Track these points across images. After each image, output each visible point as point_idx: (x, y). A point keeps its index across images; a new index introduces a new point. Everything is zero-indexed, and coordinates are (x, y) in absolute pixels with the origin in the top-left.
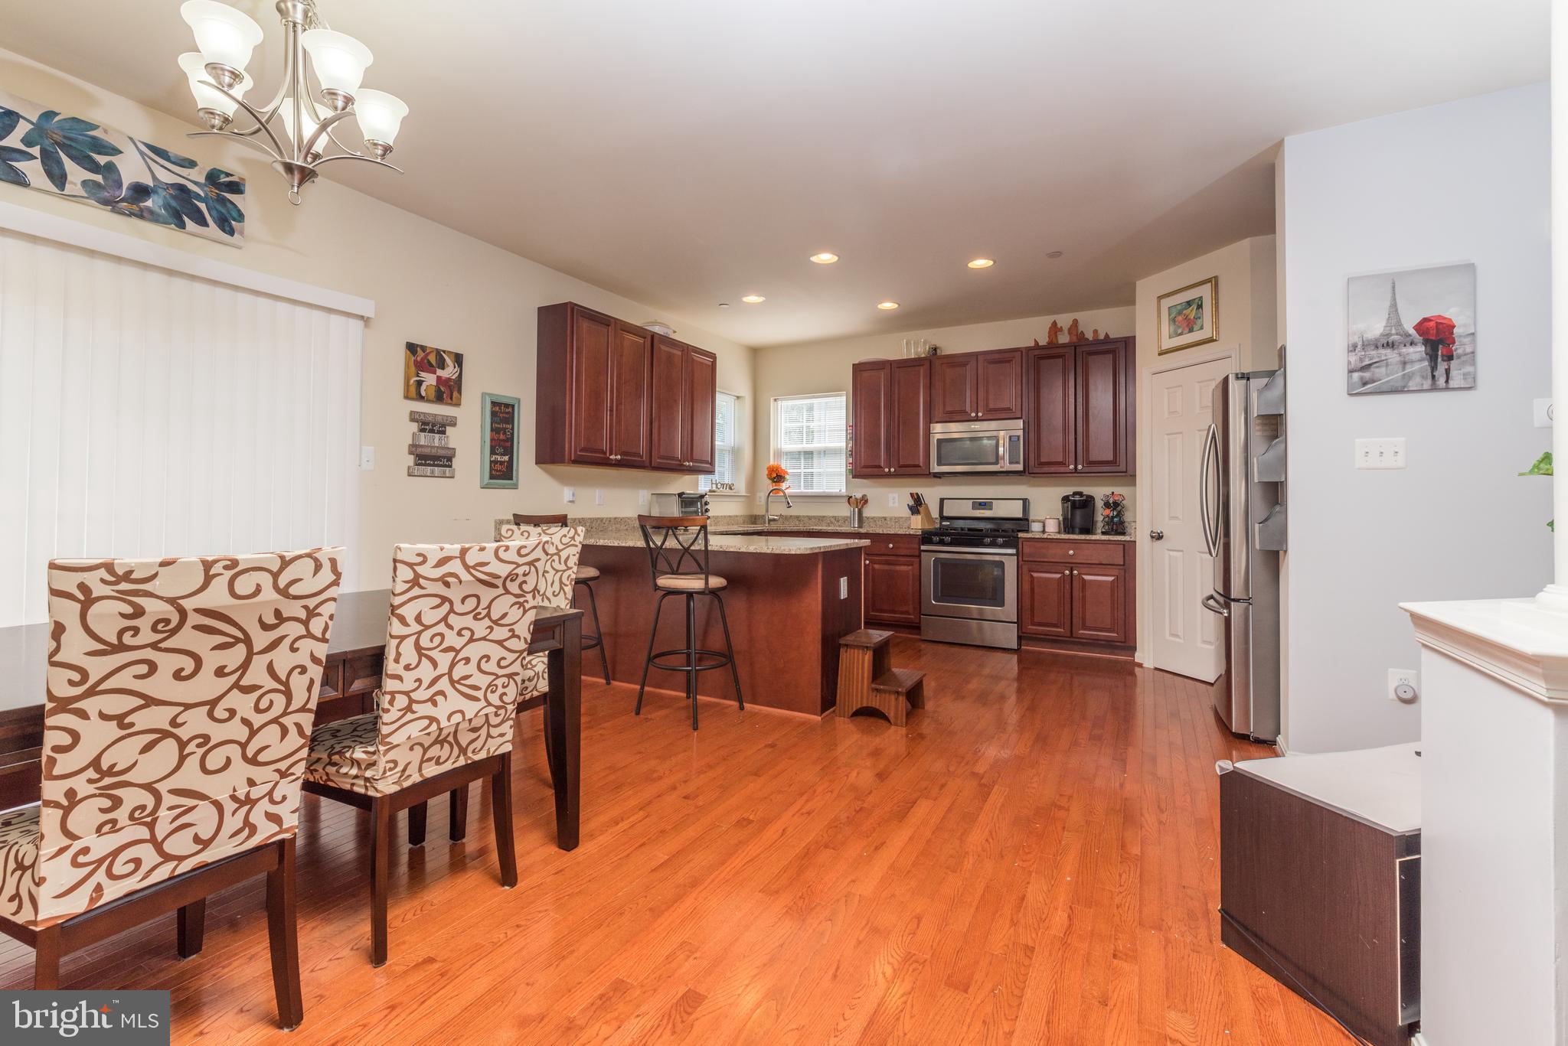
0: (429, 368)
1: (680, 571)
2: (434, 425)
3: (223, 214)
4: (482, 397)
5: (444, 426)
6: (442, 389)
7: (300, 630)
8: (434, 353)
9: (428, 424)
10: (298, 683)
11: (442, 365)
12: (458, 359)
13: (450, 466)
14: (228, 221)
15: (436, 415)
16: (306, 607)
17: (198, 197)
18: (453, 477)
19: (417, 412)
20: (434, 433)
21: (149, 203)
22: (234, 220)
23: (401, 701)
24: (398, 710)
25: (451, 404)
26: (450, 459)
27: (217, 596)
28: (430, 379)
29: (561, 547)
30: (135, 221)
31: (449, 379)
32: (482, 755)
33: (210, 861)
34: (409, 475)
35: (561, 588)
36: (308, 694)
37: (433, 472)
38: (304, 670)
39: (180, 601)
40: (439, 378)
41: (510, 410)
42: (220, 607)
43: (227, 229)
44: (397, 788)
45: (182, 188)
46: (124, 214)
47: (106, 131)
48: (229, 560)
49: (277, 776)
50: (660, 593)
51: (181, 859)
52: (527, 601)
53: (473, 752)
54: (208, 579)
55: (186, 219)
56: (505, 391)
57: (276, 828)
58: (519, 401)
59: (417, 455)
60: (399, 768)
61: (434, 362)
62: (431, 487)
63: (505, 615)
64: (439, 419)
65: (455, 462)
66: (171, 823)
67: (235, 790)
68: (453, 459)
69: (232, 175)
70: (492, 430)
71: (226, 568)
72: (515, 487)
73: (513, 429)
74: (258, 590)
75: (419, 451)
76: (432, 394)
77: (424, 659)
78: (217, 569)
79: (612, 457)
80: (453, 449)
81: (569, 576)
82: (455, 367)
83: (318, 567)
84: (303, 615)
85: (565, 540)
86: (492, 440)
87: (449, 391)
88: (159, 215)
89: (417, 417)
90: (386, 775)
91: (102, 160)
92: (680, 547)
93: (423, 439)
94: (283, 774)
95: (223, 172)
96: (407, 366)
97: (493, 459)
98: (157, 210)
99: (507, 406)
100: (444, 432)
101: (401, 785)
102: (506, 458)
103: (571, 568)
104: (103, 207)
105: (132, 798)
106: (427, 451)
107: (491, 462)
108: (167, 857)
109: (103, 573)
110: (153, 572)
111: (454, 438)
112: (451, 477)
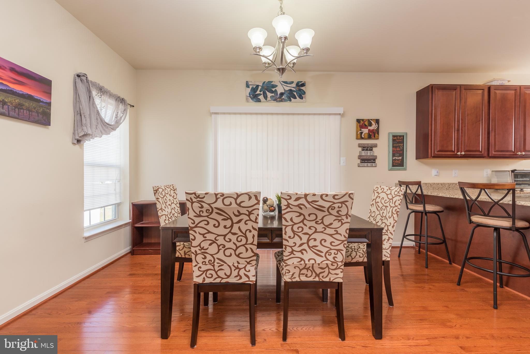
0: (366, 127)
1: (490, 215)
2: (368, 148)
3: (300, 93)
4: (388, 135)
5: (372, 147)
6: (371, 134)
7: (246, 218)
8: (367, 121)
9: (365, 147)
10: (249, 235)
11: (370, 124)
12: (377, 121)
13: (375, 163)
14: (301, 95)
15: (368, 144)
16: (248, 211)
17: (294, 91)
18: (376, 167)
19: (361, 144)
20: (368, 150)
21: (283, 97)
22: (303, 94)
23: (289, 249)
24: (289, 252)
25: (374, 139)
26: (374, 160)
27: (219, 204)
28: (365, 131)
29: (394, 196)
30: (281, 103)
31: (374, 130)
32: (327, 280)
33: (230, 282)
34: (358, 166)
35: (392, 215)
36: (253, 239)
37: (367, 165)
38: (250, 231)
39: (211, 205)
40: (369, 130)
41: (402, 138)
42: (222, 208)
43: (301, 98)
44: (290, 280)
45: (291, 90)
46: (279, 102)
47: (274, 82)
48: (221, 194)
49: (246, 263)
50: (473, 226)
51: (223, 278)
52: (343, 220)
53: (323, 277)
54: (217, 199)
55: (291, 98)
56: (399, 130)
57: (247, 279)
58: (406, 134)
59: (361, 159)
60: (291, 273)
61: (367, 125)
62: (367, 170)
63: (331, 224)
64: (370, 145)
65: (377, 161)
66: (218, 267)
67: (234, 264)
68: (376, 160)
69: (302, 82)
70: (393, 147)
71: (221, 196)
72: (405, 169)
73: (403, 145)
74: (231, 204)
75: (362, 158)
76: (366, 136)
77: (296, 235)
78: (218, 196)
79: (459, 153)
80: (376, 156)
81: (396, 210)
82: (376, 125)
83: (250, 198)
84: (247, 213)
85: (396, 193)
86: (393, 151)
87: (374, 134)
88: (285, 99)
89: (361, 145)
90: (286, 274)
91: (274, 89)
92: (490, 200)
93: (364, 153)
94: (248, 263)
95: (299, 82)
96: (357, 128)
97: (394, 158)
98: (285, 98)
99: (400, 136)
100: (372, 150)
101: (292, 280)
102: (400, 158)
103: (397, 206)
104: (274, 101)
105: (209, 257)
106: (365, 157)
107: (393, 160)
108: (219, 277)
109: (194, 195)
110: (204, 196)
111: (376, 151)
112: (375, 167)
